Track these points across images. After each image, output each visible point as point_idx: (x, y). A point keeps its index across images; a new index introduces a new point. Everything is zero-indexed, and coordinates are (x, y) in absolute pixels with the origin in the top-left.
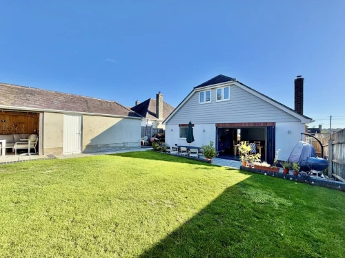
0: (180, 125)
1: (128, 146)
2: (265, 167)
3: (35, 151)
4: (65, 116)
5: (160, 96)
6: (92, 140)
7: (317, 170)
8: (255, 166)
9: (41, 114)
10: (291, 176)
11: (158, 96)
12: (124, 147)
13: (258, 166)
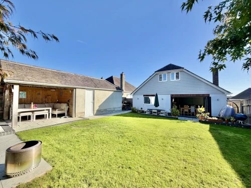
0: (144, 95)
1: (116, 110)
2: (215, 120)
3: (69, 114)
4: (86, 91)
5: (123, 75)
6: (99, 106)
7: (241, 120)
8: (209, 119)
9: (74, 90)
10: (230, 124)
11: (122, 75)
12: (114, 110)
13: (211, 120)
